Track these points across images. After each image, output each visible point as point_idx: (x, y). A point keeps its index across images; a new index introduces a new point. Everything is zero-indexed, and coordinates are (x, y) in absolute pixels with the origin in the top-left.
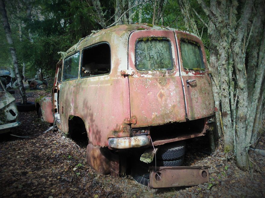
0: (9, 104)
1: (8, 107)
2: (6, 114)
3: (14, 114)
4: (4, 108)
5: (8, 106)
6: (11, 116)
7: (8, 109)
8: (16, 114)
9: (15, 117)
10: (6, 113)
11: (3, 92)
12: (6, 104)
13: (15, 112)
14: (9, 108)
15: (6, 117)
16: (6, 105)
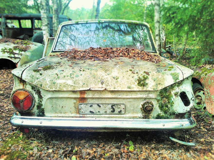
0: (183, 80)
1: (178, 86)
2: (173, 100)
3: (186, 102)
4: (172, 86)
5: (180, 83)
6: (182, 104)
7: (178, 90)
8: (191, 102)
9: (188, 108)
10: (174, 97)
11: (156, 54)
12: (177, 79)
13: (190, 99)
14: (180, 87)
15: (172, 106)
16: (177, 81)
